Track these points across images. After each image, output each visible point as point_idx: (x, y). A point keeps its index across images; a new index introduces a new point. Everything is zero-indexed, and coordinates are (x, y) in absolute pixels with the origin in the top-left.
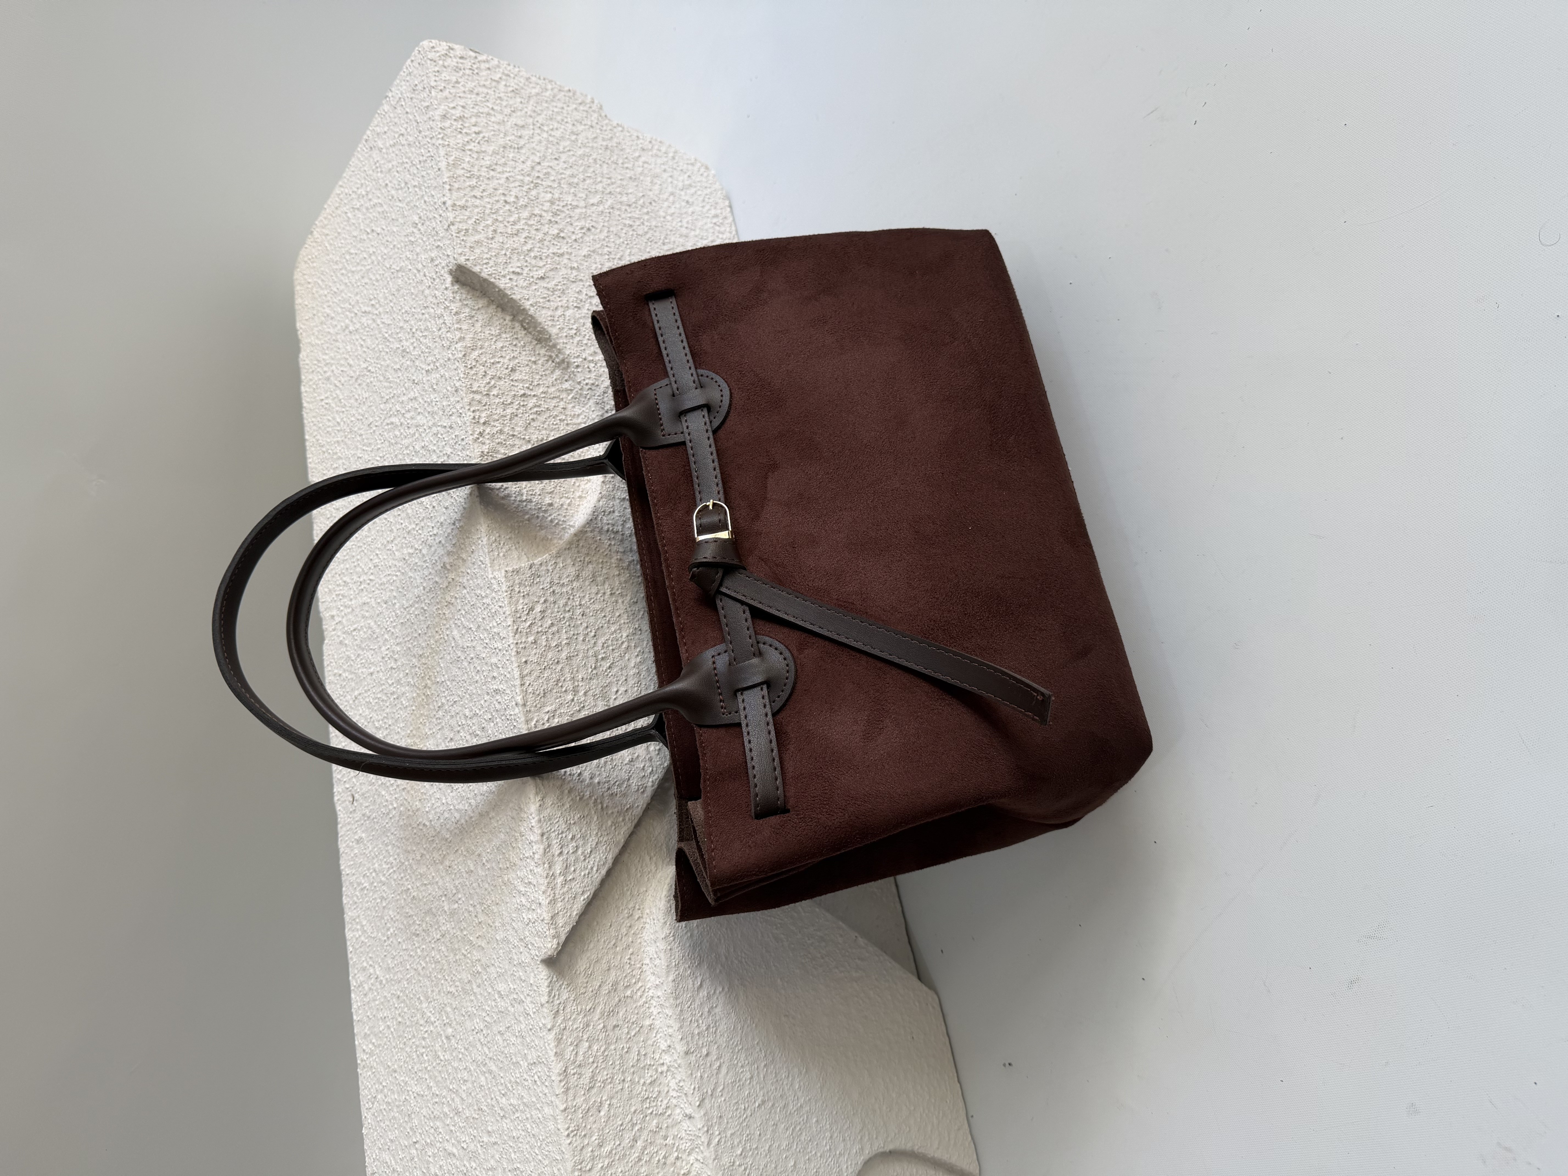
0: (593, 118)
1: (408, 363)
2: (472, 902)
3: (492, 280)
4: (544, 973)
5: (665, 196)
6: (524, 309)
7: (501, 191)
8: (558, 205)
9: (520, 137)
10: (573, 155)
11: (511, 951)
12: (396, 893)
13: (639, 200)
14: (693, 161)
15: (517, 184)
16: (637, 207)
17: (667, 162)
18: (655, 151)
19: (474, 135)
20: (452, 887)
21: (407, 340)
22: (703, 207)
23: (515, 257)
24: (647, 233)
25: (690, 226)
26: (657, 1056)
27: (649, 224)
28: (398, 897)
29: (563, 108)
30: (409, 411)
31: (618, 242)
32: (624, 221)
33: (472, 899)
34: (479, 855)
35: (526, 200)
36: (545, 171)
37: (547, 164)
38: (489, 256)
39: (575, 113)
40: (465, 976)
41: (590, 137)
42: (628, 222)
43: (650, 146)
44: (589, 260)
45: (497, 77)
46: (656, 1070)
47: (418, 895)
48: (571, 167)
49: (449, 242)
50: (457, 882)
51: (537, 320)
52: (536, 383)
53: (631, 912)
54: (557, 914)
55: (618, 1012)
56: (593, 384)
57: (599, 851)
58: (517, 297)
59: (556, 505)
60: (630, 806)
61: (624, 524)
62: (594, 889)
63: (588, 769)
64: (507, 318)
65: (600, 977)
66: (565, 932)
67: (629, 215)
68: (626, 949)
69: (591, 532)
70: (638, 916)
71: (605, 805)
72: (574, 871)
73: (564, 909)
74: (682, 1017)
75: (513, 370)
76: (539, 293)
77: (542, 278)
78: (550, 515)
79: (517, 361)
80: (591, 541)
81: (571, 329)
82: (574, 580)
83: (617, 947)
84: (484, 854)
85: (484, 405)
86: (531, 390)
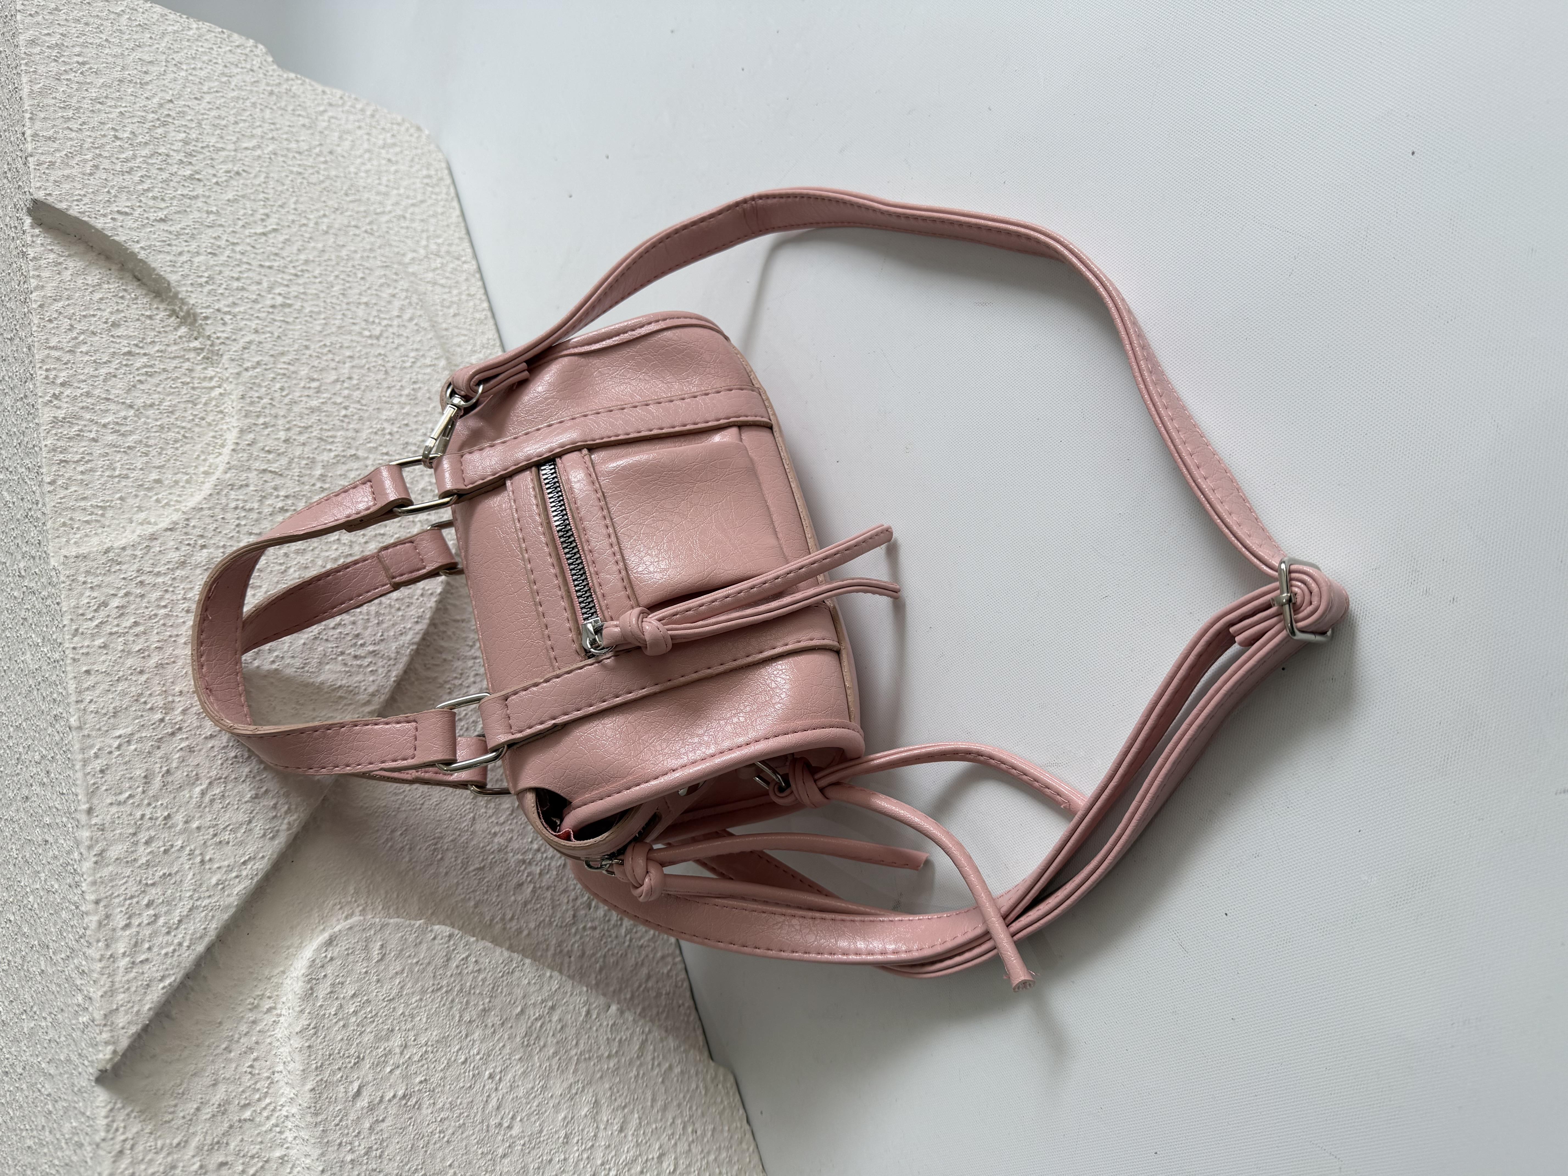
0: (254, 62)
3: (86, 219)
5: (358, 153)
6: (133, 254)
7: (110, 126)
8: (195, 146)
9: (146, 73)
10: (223, 97)
11: (72, 1074)
13: (315, 148)
14: (399, 121)
15: (135, 120)
16: (310, 156)
17: (364, 119)
18: (346, 108)
19: (76, 65)
22: (411, 167)
23: (124, 196)
24: (323, 182)
25: (391, 184)
27: (326, 173)
29: (212, 49)
31: (280, 188)
32: (291, 168)
34: (48, 947)
35: (147, 138)
36: (177, 109)
37: (183, 103)
38: (82, 193)
39: (229, 55)
41: (248, 81)
42: (295, 169)
43: (340, 102)
44: (236, 205)
45: (119, 10)
47: (6, 1019)
48: (218, 108)
51: (149, 266)
52: (149, 340)
53: (256, 1002)
54: (117, 1009)
55: (227, 1144)
56: (227, 338)
57: (194, 918)
58: (121, 238)
59: (166, 482)
60: (250, 858)
61: (264, 500)
62: (182, 972)
63: (182, 810)
64: (114, 267)
65: (200, 1096)
66: (127, 1034)
67: (299, 162)
68: (245, 1053)
69: (210, 509)
70: (267, 1007)
71: (207, 858)
72: (149, 949)
73: (129, 1002)
74: (326, 1140)
75: (115, 325)
76: (156, 236)
77: (162, 220)
78: (156, 494)
79: (123, 315)
80: (208, 520)
81: (201, 277)
82: (177, 568)
83: (230, 1052)
84: (51, 944)
85: (65, 364)
86: (142, 348)
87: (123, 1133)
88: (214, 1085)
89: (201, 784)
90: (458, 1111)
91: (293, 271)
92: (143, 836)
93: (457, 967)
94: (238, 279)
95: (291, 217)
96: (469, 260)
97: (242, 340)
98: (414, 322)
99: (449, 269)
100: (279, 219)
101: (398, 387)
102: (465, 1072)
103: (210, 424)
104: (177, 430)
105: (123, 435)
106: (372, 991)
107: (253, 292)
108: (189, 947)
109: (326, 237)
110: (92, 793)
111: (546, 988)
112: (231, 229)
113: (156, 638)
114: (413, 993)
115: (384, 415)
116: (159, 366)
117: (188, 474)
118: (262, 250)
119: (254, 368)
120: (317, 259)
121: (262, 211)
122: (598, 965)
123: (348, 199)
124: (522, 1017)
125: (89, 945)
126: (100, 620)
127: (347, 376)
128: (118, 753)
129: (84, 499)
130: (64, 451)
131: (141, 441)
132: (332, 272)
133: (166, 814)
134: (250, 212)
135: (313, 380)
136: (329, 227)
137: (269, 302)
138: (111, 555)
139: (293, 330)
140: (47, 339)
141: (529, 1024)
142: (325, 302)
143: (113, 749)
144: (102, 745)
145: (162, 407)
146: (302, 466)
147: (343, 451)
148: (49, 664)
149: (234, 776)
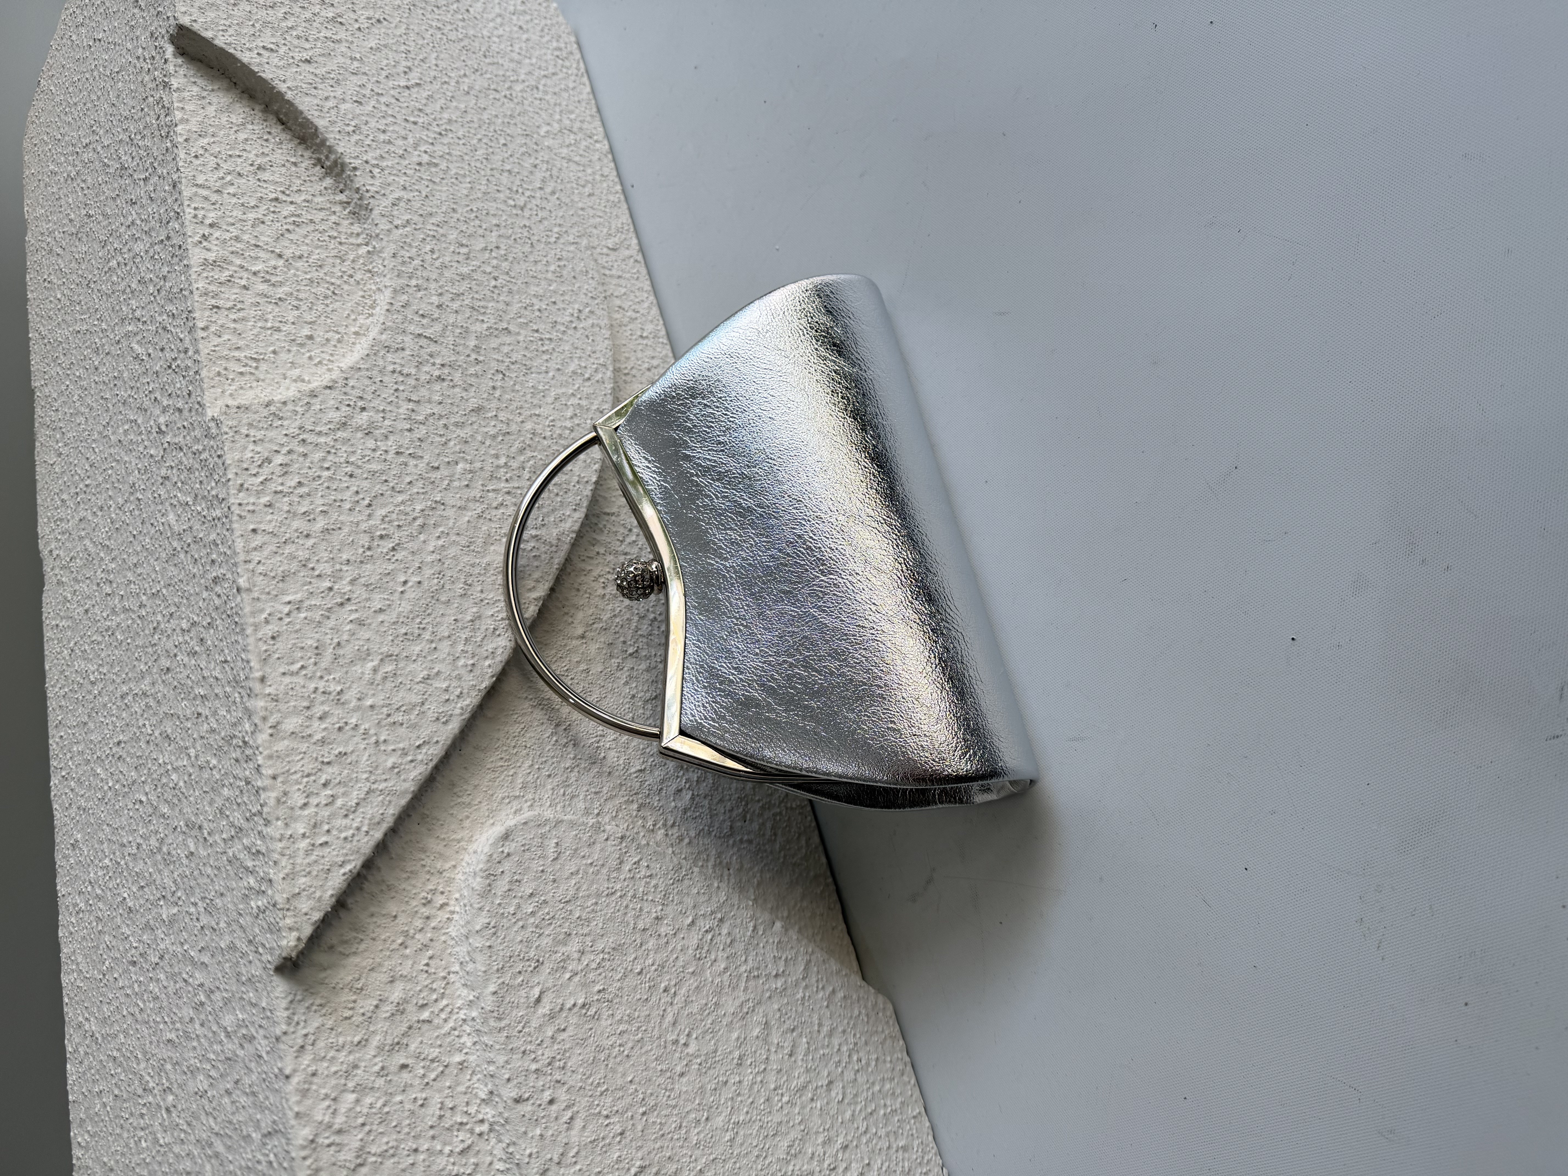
1: (126, 181)
2: (192, 900)
3: (232, 51)
4: (280, 989)
6: (279, 93)
11: (238, 962)
12: (112, 909)
13: (452, 4)
20: (171, 883)
23: (268, 32)
24: (462, 40)
26: (472, 1110)
27: (464, 31)
28: (114, 914)
30: (126, 243)
31: (420, 42)
32: (430, 22)
33: (193, 894)
34: (200, 827)
38: (227, 23)
40: (188, 1012)
42: (434, 24)
44: (378, 54)
46: (472, 1131)
47: (135, 905)
49: (170, 2)
50: (176, 873)
51: (297, 108)
52: (295, 188)
53: (429, 896)
54: (299, 894)
55: (407, 1045)
56: (377, 192)
57: (372, 802)
58: (267, 75)
59: (319, 339)
60: (424, 742)
61: (420, 366)
62: (362, 859)
63: (355, 686)
64: (257, 107)
65: (379, 993)
66: (310, 921)
67: (437, 17)
68: (421, 950)
69: (367, 370)
70: (441, 902)
71: (382, 738)
72: (328, 831)
73: (310, 887)
74: (510, 1047)
75: (261, 168)
76: (302, 77)
77: (308, 61)
78: (308, 351)
79: (268, 158)
80: (367, 382)
81: (348, 125)
82: (338, 429)
83: (406, 947)
84: (205, 825)
85: (213, 204)
86: (288, 195)
87: (304, 1027)
88: (392, 982)
89: (372, 661)
90: (637, 1025)
91: (437, 130)
92: (318, 710)
93: (630, 870)
94: (384, 132)
95: (433, 73)
96: (601, 139)
97: (391, 196)
98: (557, 196)
99: (582, 147)
100: (421, 73)
101: (544, 263)
102: (641, 984)
103: (358, 283)
104: (326, 286)
105: (274, 285)
106: (548, 892)
107: (400, 147)
108: (367, 832)
109: (466, 98)
111: (714, 899)
112: (375, 79)
113: (321, 501)
114: (588, 896)
115: (533, 290)
116: (306, 216)
117: (339, 333)
118: (406, 104)
119: (405, 227)
120: (460, 120)
121: (404, 63)
122: (755, 880)
123: (487, 61)
124: (693, 928)
125: (267, 822)
126: (265, 477)
127: (495, 245)
128: (288, 620)
129: (238, 348)
130: (215, 296)
131: (291, 294)
132: (475, 135)
133: (339, 688)
134: (393, 63)
135: (462, 245)
136: (471, 88)
137: (416, 159)
138: (273, 408)
139: (440, 191)
140: (194, 176)
141: (700, 937)
142: (469, 165)
143: (283, 616)
144: (272, 610)
145: (311, 260)
146: (457, 334)
147: (496, 323)
148: (204, 523)
149: (405, 654)
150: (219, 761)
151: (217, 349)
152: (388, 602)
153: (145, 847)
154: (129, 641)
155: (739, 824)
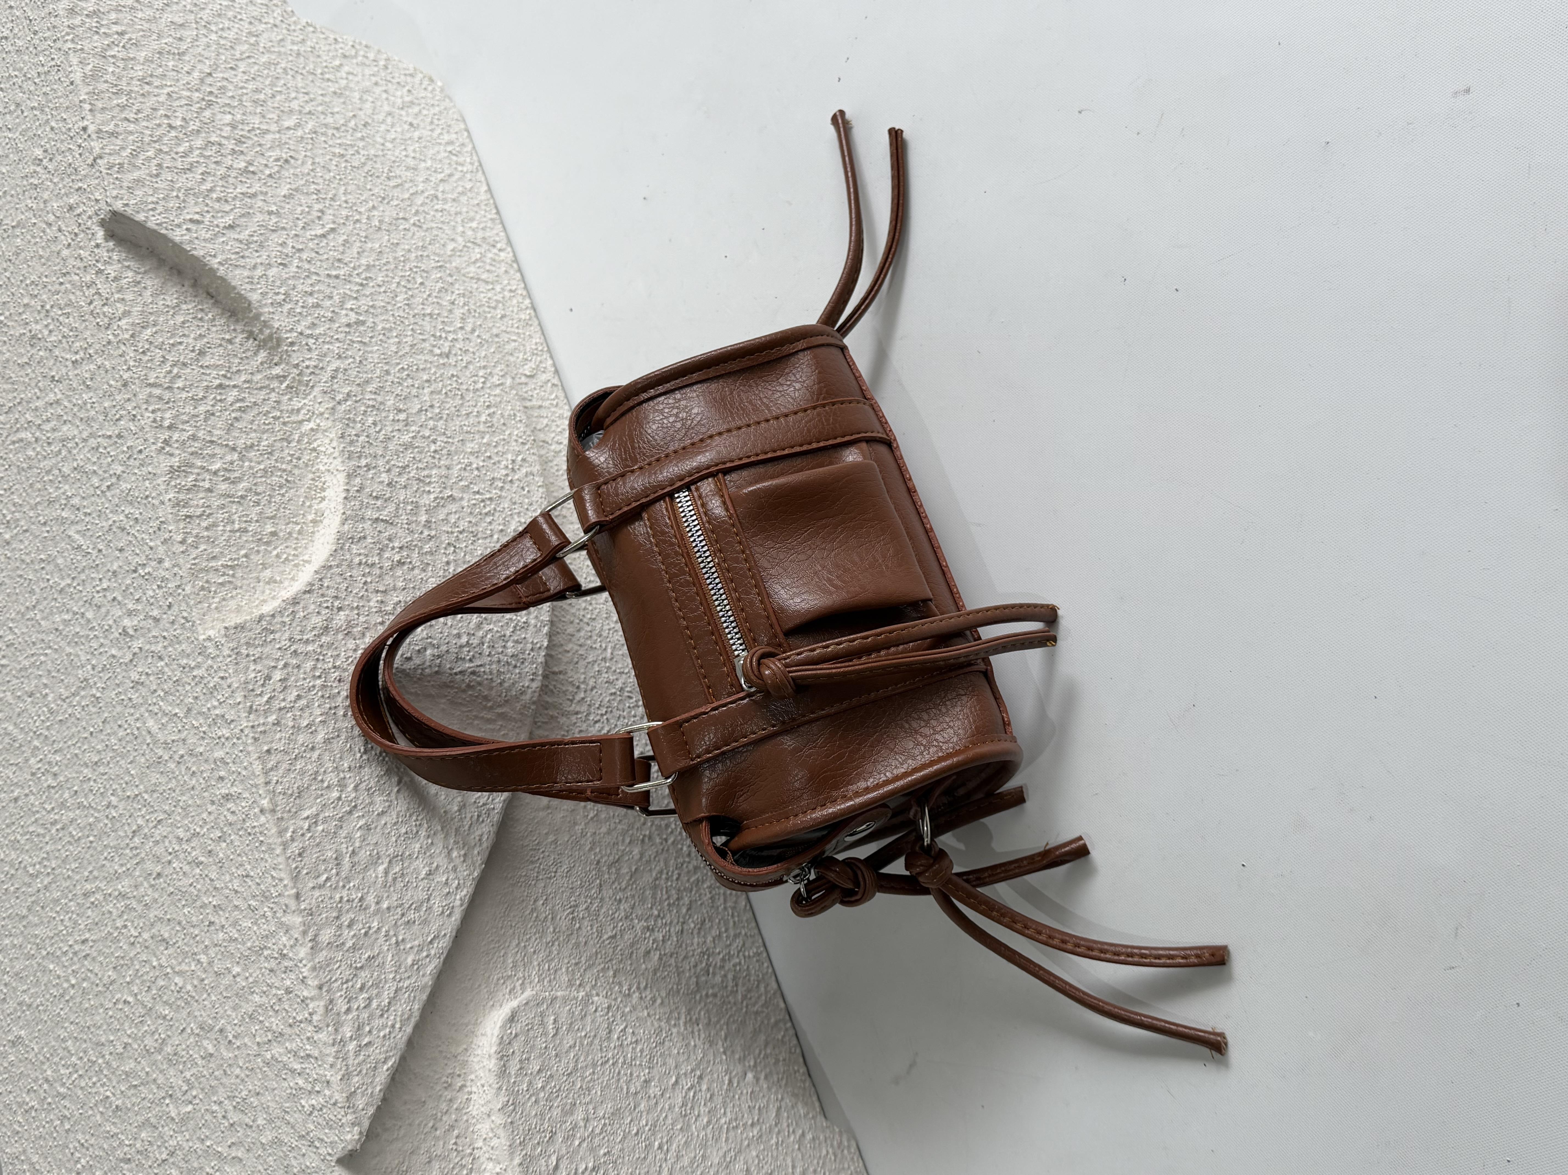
0: (275, 15)
1: (41, 353)
2: (215, 1099)
3: (163, 231)
5: (381, 117)
6: (211, 269)
7: (162, 112)
8: (242, 130)
9: (180, 39)
10: (255, 63)
11: (286, 1156)
12: (85, 1107)
13: (350, 121)
14: (411, 71)
15: (184, 102)
16: (348, 131)
17: (378, 71)
18: (360, 58)
19: (116, 36)
20: (180, 1082)
21: (37, 322)
22: (432, 130)
23: (191, 200)
24: (364, 164)
25: (418, 155)
27: (366, 153)
30: (48, 420)
31: (328, 177)
32: (333, 149)
33: (215, 1093)
34: (221, 1030)
35: (198, 124)
36: (219, 84)
37: (221, 75)
38: (155, 200)
39: (251, 8)
41: (274, 39)
42: (337, 151)
43: (353, 52)
44: (292, 201)
47: (124, 1103)
48: (253, 79)
49: (97, 181)
50: (187, 1073)
51: (230, 283)
52: (234, 369)
53: (449, 1080)
54: (355, 1092)
56: (316, 367)
57: (400, 1000)
58: (199, 253)
59: (281, 534)
60: (434, 937)
61: (382, 553)
62: (399, 1053)
63: (372, 890)
64: (186, 283)
66: (367, 1115)
67: (338, 141)
68: (449, 1130)
69: (337, 566)
70: (459, 1084)
71: (400, 938)
72: (370, 1032)
75: (202, 353)
76: (229, 247)
77: (231, 227)
78: (275, 548)
79: (205, 340)
80: (339, 579)
81: (278, 294)
82: (322, 634)
83: (436, 1130)
84: (229, 1028)
85: (167, 403)
86: (230, 378)
88: (429, 1162)
89: (382, 863)
91: (357, 280)
92: (345, 919)
93: (618, 1038)
94: (311, 294)
95: (344, 213)
96: (504, 246)
97: (329, 369)
98: (476, 334)
99: (488, 260)
100: (334, 215)
101: (475, 414)
102: (638, 1143)
104: (279, 474)
105: (233, 483)
106: (553, 1066)
107: (327, 309)
108: (401, 1028)
109: (380, 234)
110: (295, 878)
111: (693, 1057)
112: (293, 232)
113: (318, 712)
114: (586, 1067)
115: (469, 447)
116: (249, 399)
117: (298, 524)
118: (325, 256)
119: (346, 400)
120: (377, 263)
121: (317, 207)
122: (723, 1033)
123: (392, 183)
124: (677, 1087)
125: (318, 1029)
126: (269, 695)
127: (428, 404)
128: (309, 835)
129: (214, 558)
130: (186, 504)
131: (251, 489)
132: (393, 278)
133: (360, 895)
134: (307, 209)
135: (400, 411)
136: (381, 221)
137: (344, 320)
138: (264, 623)
139: (371, 352)
141: (684, 1094)
142: (393, 315)
143: (304, 831)
144: (295, 827)
145: (261, 448)
146: (408, 512)
147: (441, 492)
148: (203, 738)
149: (408, 853)
150: (246, 968)
151: (197, 561)
152: (387, 804)
153: (136, 1046)
154: (91, 838)
155: (703, 979)
